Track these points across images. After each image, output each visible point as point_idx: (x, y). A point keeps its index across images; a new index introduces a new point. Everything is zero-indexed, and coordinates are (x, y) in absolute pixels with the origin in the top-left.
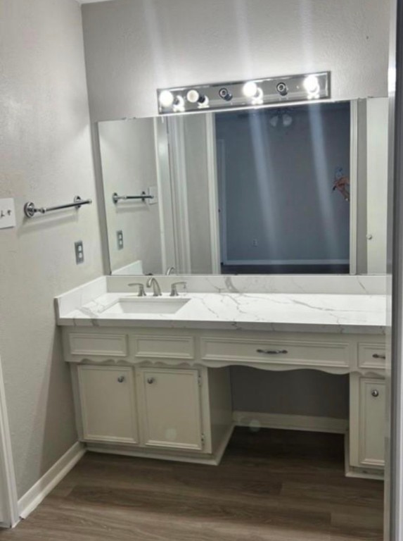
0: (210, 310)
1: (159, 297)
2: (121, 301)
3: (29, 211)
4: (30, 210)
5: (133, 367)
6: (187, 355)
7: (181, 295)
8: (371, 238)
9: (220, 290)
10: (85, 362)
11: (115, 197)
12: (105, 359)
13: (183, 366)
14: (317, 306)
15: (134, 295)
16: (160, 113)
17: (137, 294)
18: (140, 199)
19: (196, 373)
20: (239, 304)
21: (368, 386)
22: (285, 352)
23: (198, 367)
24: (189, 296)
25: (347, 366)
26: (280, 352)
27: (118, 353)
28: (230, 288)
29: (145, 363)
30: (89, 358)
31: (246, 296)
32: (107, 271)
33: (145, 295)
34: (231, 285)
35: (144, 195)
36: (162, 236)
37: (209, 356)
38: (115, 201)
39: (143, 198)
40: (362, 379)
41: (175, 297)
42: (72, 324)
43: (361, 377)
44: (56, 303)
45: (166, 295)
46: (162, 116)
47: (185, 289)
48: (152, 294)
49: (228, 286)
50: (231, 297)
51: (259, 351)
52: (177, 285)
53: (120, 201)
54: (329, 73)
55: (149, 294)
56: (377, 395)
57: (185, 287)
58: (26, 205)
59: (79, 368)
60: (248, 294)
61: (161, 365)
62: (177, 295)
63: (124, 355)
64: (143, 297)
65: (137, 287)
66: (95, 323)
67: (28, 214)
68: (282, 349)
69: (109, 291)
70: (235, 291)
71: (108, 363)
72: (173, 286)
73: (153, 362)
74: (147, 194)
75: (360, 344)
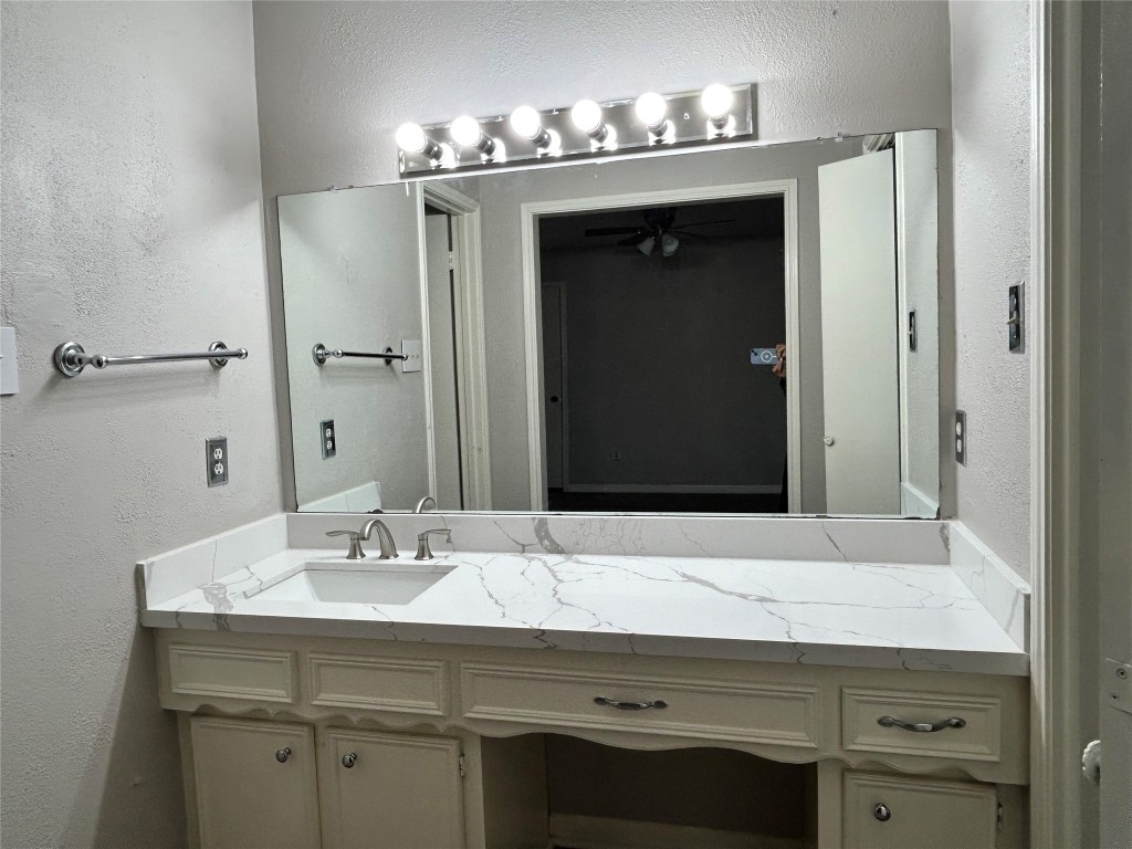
0: (491, 596)
1: (392, 561)
2: (310, 569)
3: (65, 363)
4: (70, 361)
5: (312, 726)
6: (431, 707)
7: (440, 558)
8: (832, 444)
9: (523, 546)
10: (205, 712)
11: (320, 352)
12: (249, 707)
13: (423, 730)
14: (738, 591)
15: (338, 556)
16: (403, 176)
17: (347, 553)
18: (381, 361)
19: (452, 746)
20: (560, 581)
21: (864, 791)
22: (660, 705)
23: (458, 736)
24: (454, 558)
25: (813, 745)
26: (650, 705)
27: (276, 694)
28: (546, 542)
29: (339, 721)
30: (212, 703)
31: (578, 562)
32: (290, 503)
33: (363, 556)
34: (548, 536)
35: (389, 353)
36: (430, 434)
37: (481, 711)
38: (320, 361)
39: (388, 359)
40: (849, 776)
41: (426, 562)
42: (174, 625)
43: (846, 770)
44: (139, 575)
45: (406, 557)
46: (406, 181)
47: (450, 544)
48: (379, 553)
49: (541, 540)
50: (545, 563)
51: (599, 701)
52: (430, 536)
53: (330, 360)
54: (754, 87)
55: (372, 554)
56: (888, 816)
57: (449, 541)
58: (58, 349)
59: (195, 724)
60: (582, 558)
61: (373, 725)
62: (431, 557)
63: (288, 701)
64: (359, 560)
65: (346, 539)
66: (222, 625)
67: (65, 371)
68: (653, 698)
69: (291, 545)
70: (556, 549)
71: (256, 716)
72: (423, 538)
73: (354, 719)
74: (396, 352)
75: (845, 690)
